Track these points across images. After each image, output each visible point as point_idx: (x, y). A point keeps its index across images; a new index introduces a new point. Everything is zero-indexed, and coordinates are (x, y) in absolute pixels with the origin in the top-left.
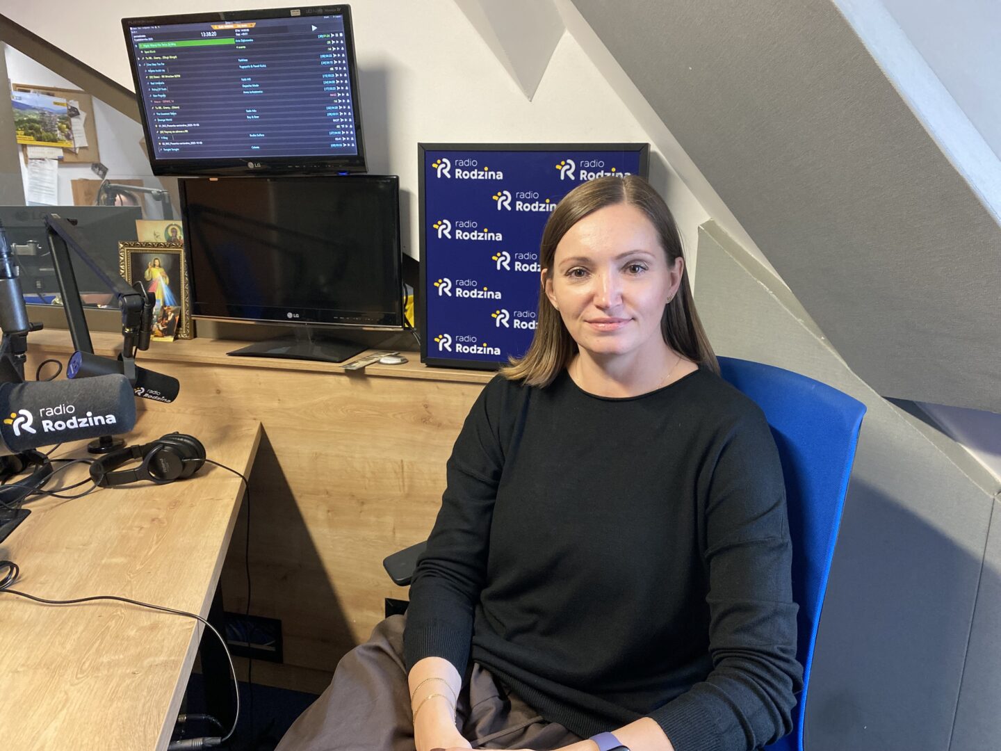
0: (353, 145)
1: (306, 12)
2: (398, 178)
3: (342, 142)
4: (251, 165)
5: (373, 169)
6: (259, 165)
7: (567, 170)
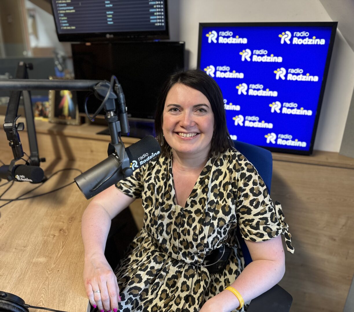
0: (163, 24)
2: (184, 43)
3: (157, 22)
4: (108, 36)
5: (172, 38)
6: (112, 36)
7: (285, 37)
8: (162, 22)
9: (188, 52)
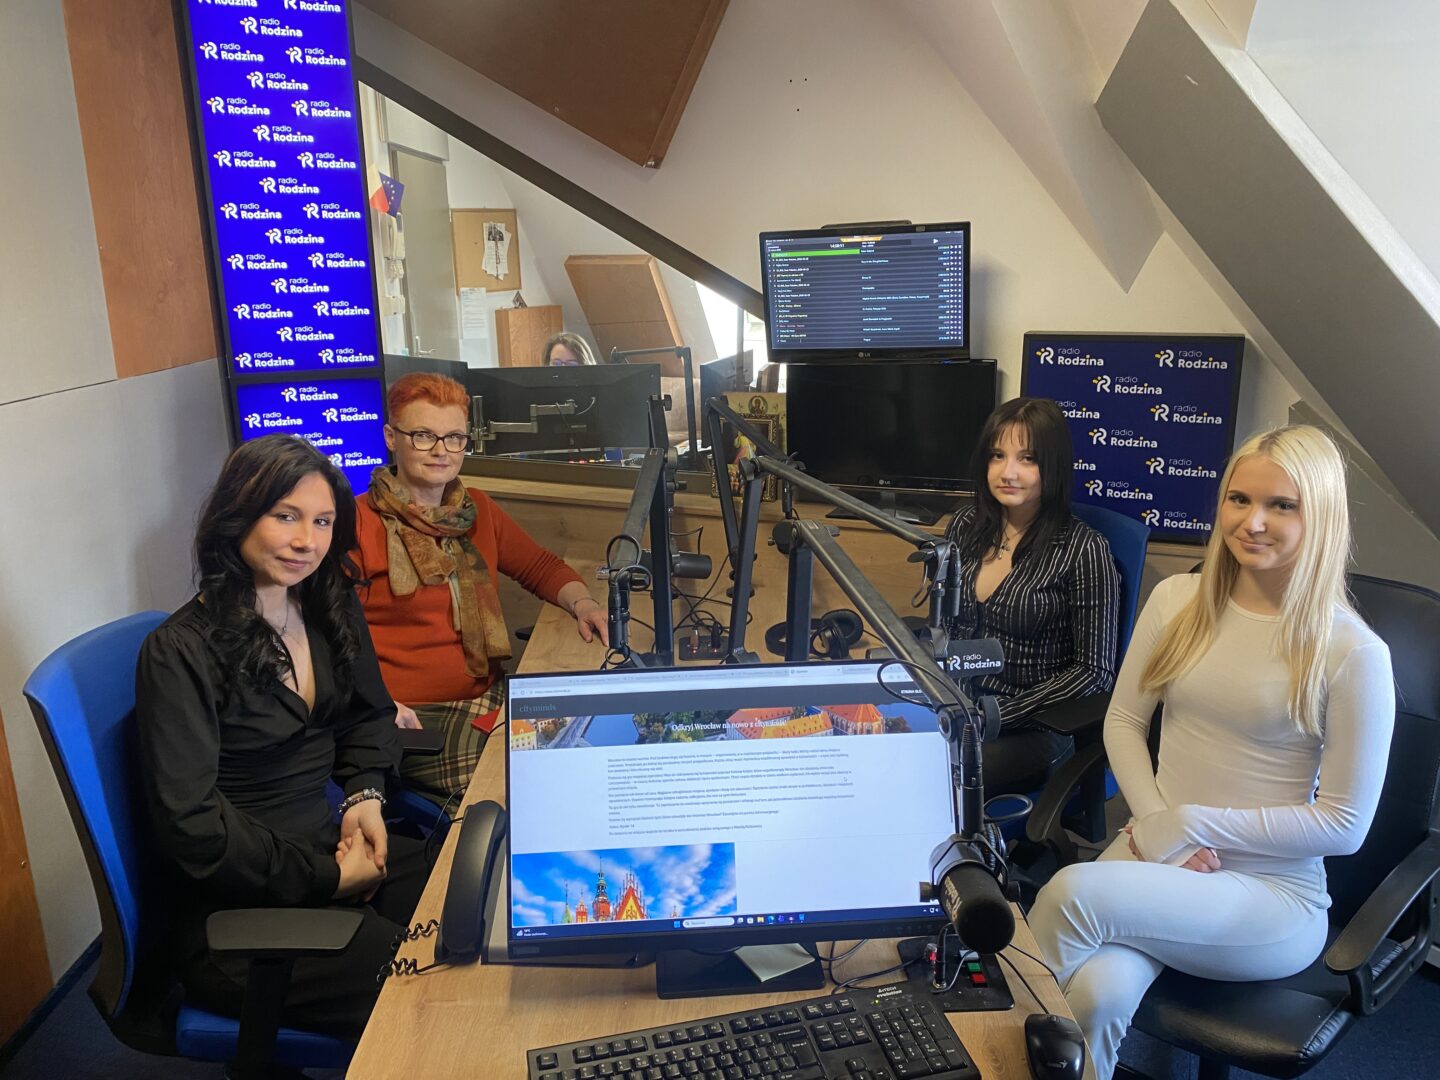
0: (960, 338)
1: (929, 228)
2: (994, 364)
3: (950, 335)
4: (861, 355)
5: (974, 354)
6: (868, 355)
7: (1166, 358)
8: (958, 335)
9: (1001, 373)
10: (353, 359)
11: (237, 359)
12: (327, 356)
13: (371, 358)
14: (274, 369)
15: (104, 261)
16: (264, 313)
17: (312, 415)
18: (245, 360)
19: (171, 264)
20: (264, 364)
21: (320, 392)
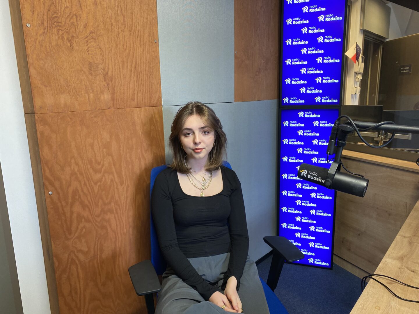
10: (328, 101)
11: (283, 99)
12: (318, 99)
13: (336, 101)
14: (297, 103)
15: (236, 57)
16: (296, 82)
17: (308, 124)
18: (286, 100)
19: (263, 62)
20: (293, 102)
21: (313, 114)
